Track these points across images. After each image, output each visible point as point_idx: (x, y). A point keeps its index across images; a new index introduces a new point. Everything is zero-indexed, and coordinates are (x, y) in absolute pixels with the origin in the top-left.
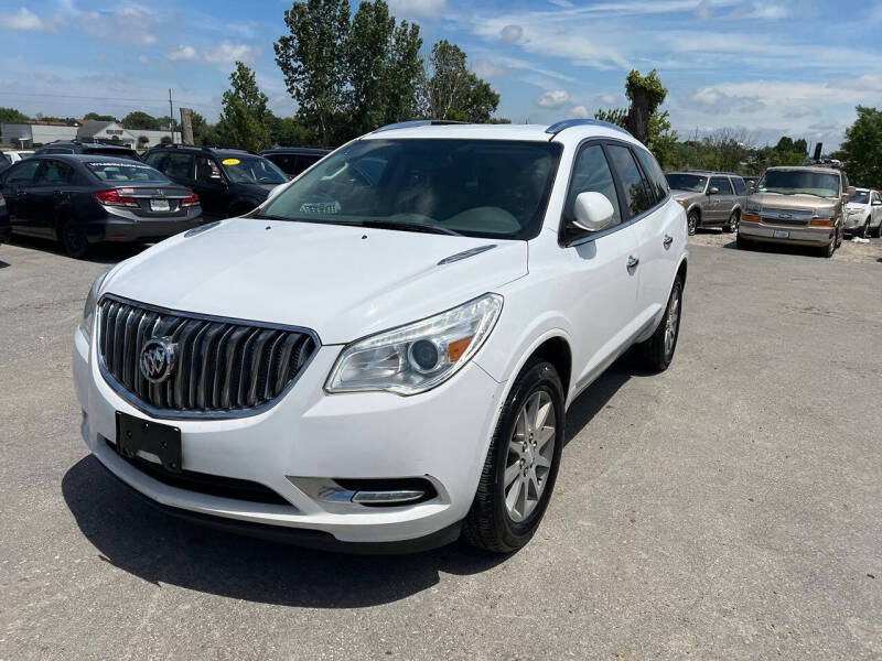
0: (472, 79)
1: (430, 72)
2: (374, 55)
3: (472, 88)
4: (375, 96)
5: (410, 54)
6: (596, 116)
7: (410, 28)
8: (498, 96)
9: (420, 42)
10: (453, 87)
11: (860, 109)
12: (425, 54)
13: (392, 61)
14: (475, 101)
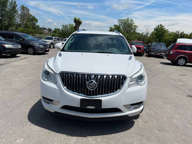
0: (31, 15)
1: (20, 12)
2: (4, 7)
3: (31, 17)
4: (4, 17)
5: (14, 8)
6: (62, 26)
7: (13, 1)
8: (38, 20)
9: (17, 5)
10: (26, 17)
11: (110, 27)
12: (18, 8)
13: (9, 9)
14: (32, 20)
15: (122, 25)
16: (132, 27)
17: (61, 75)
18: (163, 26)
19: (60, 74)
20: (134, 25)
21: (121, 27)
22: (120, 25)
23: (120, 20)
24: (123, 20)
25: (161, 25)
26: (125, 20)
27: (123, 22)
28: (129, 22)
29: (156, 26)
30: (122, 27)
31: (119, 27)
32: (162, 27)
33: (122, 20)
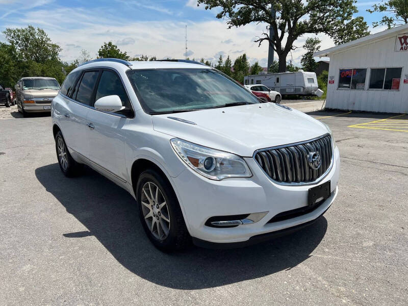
15: (17, 42)
16: (46, 50)
17: (256, 158)
18: (114, 46)
19: (254, 156)
20: (51, 43)
21: (18, 49)
22: (12, 42)
23: (9, 30)
24: (19, 31)
25: (110, 44)
26: (23, 31)
27: (18, 36)
28: (37, 37)
29: (102, 47)
30: (20, 48)
31: (12, 49)
32: (112, 49)
33: (14, 31)
